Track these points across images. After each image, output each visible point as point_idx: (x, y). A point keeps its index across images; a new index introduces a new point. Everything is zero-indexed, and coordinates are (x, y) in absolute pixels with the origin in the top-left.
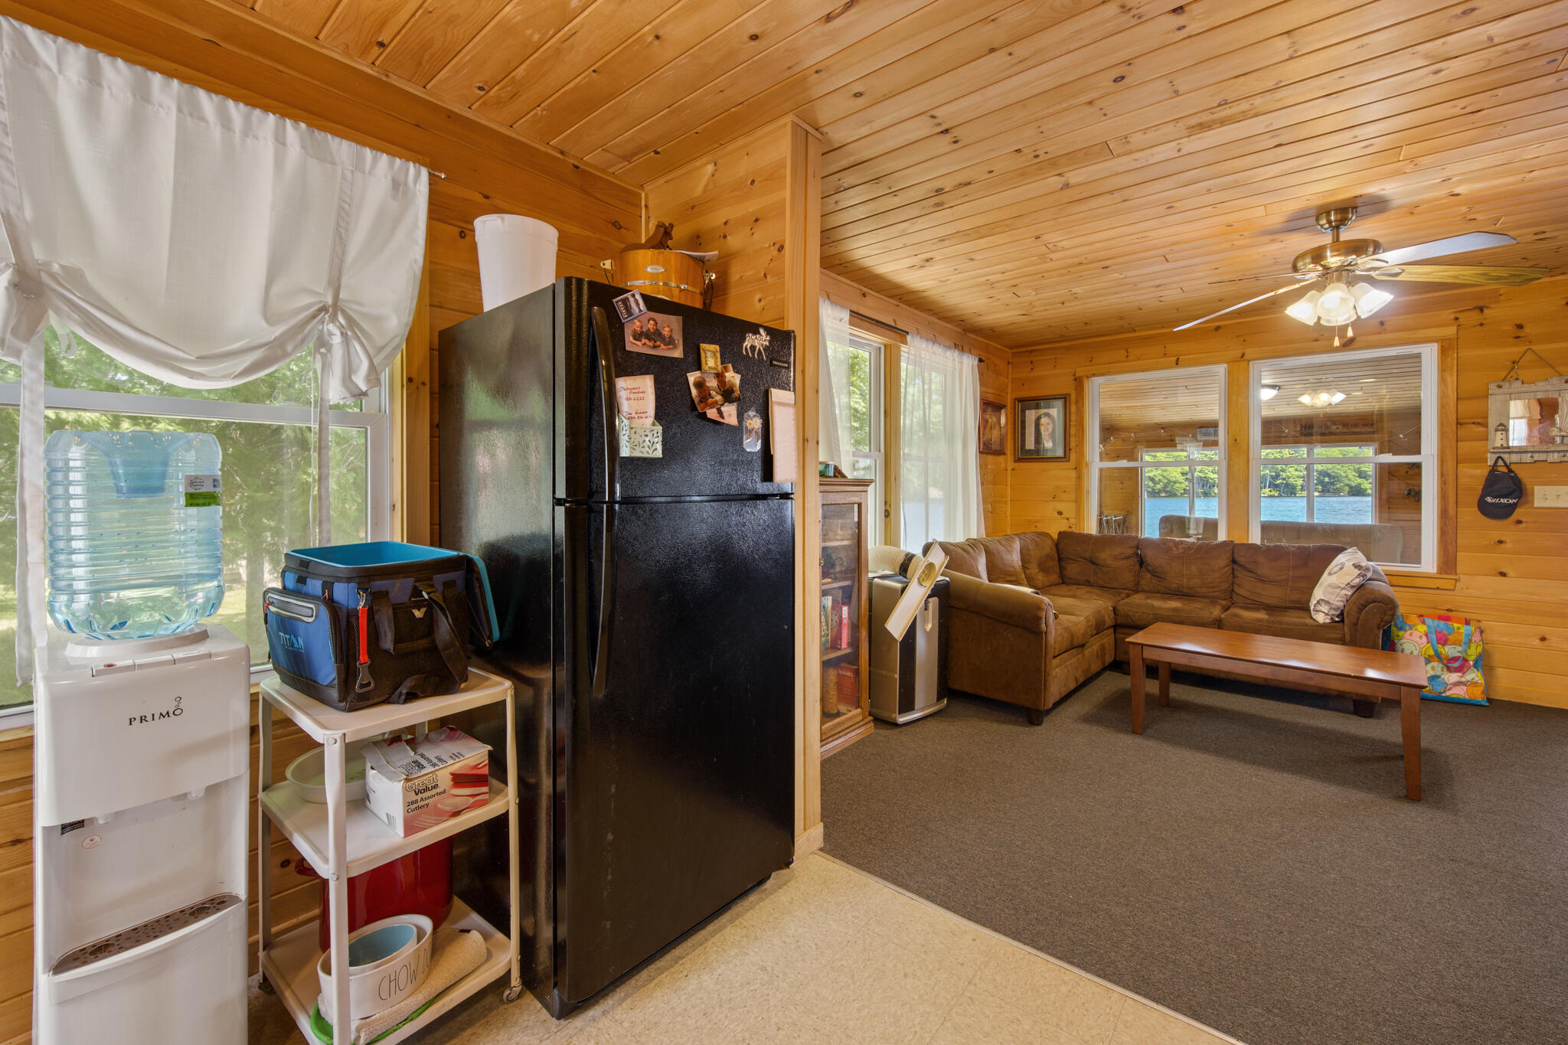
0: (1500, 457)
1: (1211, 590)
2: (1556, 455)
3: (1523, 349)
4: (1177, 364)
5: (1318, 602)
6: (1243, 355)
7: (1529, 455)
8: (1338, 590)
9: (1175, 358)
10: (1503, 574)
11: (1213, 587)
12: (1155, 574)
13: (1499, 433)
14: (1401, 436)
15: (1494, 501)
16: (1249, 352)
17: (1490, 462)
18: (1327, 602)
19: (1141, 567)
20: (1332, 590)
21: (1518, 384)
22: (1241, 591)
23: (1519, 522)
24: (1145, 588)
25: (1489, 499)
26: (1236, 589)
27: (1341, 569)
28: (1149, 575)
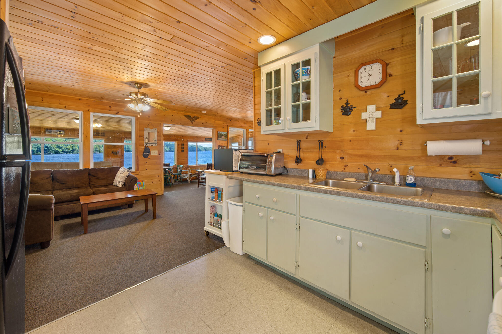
0: (146, 144)
1: (83, 184)
2: (154, 144)
3: (150, 122)
4: (65, 108)
5: (119, 182)
6: (89, 110)
7: (151, 144)
8: (124, 178)
9: (65, 106)
10: (147, 170)
11: (84, 184)
12: (61, 182)
13: (146, 139)
14: (111, 137)
15: (146, 154)
16: (91, 109)
17: (145, 146)
18: (121, 181)
19: (53, 181)
20: (122, 178)
21: (149, 129)
22: (93, 183)
23: (149, 158)
24: (57, 188)
25: (145, 154)
26: (91, 183)
27: (124, 172)
28: (58, 184)
